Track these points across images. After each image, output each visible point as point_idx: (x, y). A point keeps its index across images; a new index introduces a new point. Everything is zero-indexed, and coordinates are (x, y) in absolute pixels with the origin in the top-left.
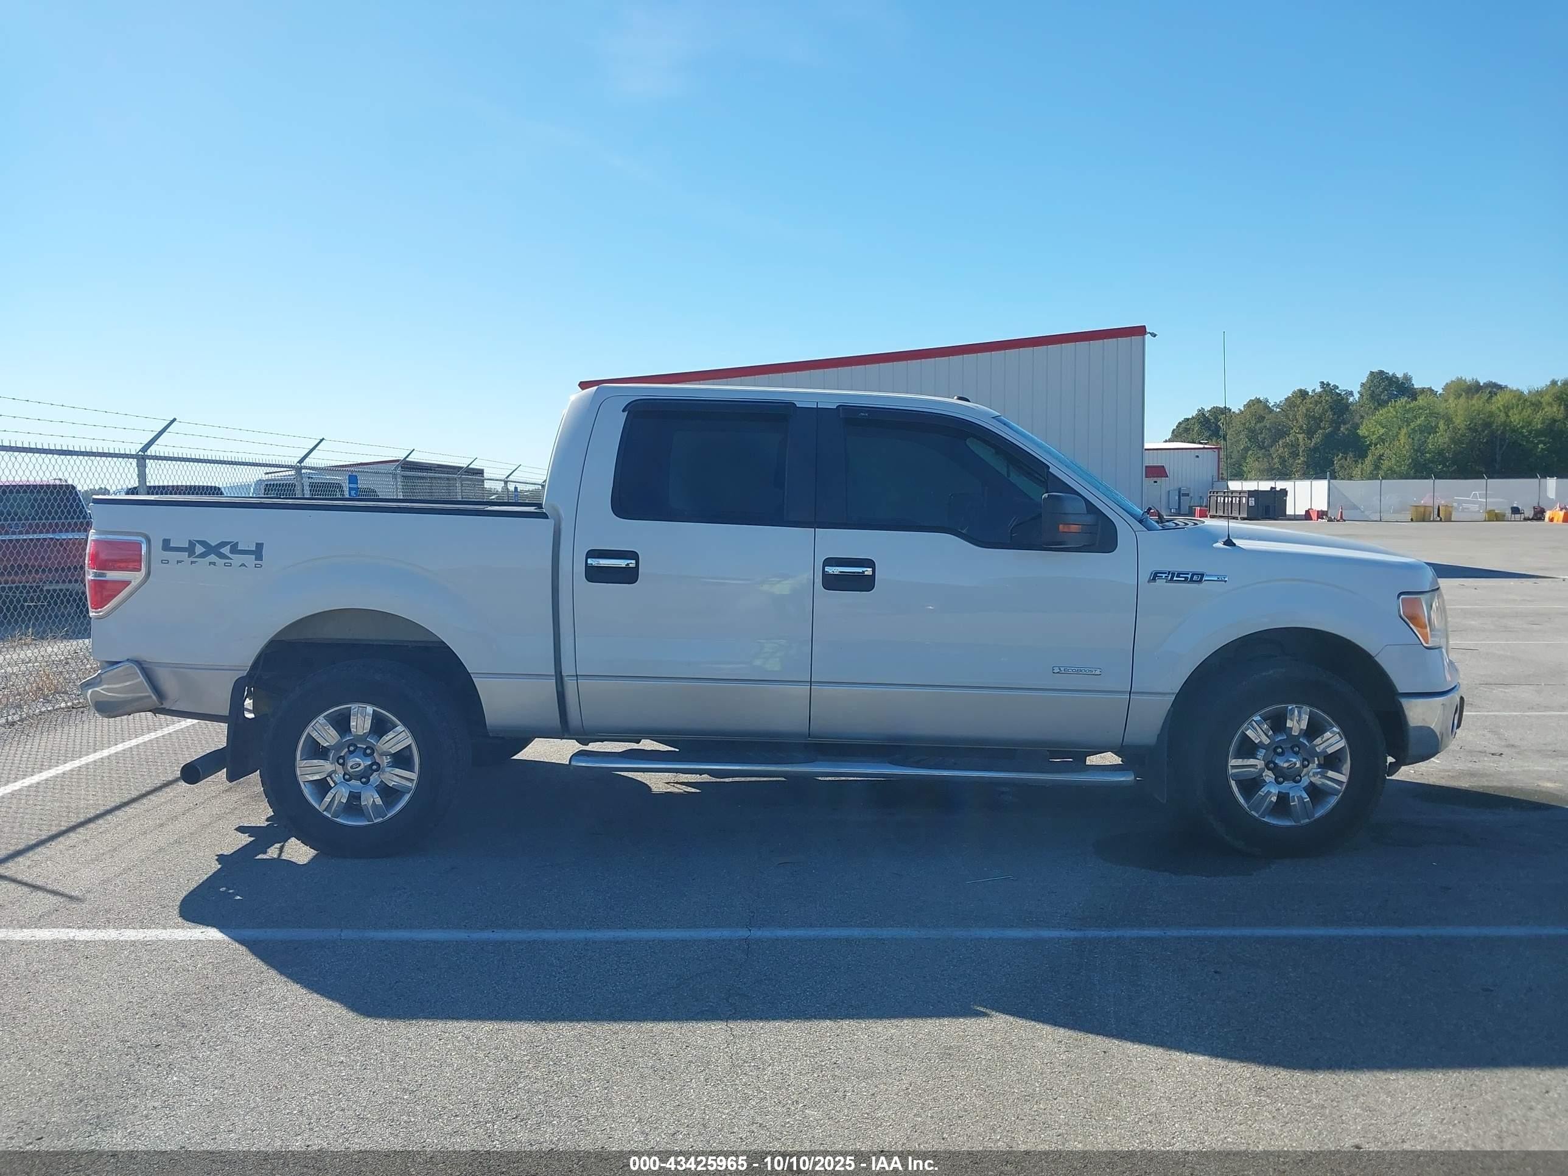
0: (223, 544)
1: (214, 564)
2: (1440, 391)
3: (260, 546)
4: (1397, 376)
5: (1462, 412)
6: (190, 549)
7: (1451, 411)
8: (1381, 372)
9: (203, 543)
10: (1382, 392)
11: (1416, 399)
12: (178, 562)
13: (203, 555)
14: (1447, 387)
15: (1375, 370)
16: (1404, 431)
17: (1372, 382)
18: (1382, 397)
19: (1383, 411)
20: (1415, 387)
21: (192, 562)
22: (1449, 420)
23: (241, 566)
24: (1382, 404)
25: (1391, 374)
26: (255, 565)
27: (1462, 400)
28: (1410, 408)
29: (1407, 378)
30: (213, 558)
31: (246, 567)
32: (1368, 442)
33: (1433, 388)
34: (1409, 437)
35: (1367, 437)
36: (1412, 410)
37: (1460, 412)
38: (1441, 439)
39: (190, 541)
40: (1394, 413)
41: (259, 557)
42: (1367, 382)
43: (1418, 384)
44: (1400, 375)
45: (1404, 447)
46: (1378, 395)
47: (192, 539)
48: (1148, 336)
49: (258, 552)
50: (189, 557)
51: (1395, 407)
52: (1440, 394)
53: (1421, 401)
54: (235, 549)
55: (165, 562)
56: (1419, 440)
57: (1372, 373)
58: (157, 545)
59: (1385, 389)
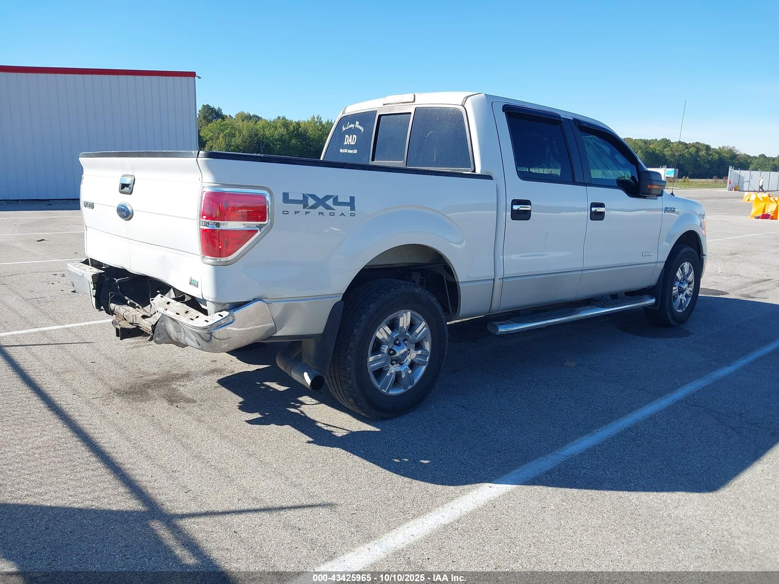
0: (327, 197)
1: (322, 214)
2: (234, 117)
3: (352, 199)
4: (215, 108)
5: (245, 128)
6: (304, 202)
7: (241, 127)
8: (208, 105)
9: (314, 197)
10: (209, 115)
11: (224, 120)
12: (296, 212)
13: (314, 207)
14: (237, 115)
15: (205, 104)
16: (221, 135)
17: (204, 110)
18: (209, 118)
19: (211, 125)
20: (223, 114)
21: (306, 213)
22: (240, 132)
23: (340, 215)
24: (210, 121)
25: (212, 107)
26: (351, 214)
27: (245, 122)
28: (223, 124)
29: (220, 110)
30: (321, 208)
31: (345, 216)
32: (205, 140)
33: (231, 115)
34: (224, 138)
35: (204, 137)
36: (224, 125)
37: (245, 127)
38: (237, 140)
39: (303, 195)
40: (216, 126)
41: (353, 208)
42: (202, 110)
43: (225, 112)
44: (216, 108)
45: (222, 143)
46: (207, 117)
47: (305, 193)
48: (196, 78)
49: (351, 203)
50: (304, 207)
51: (216, 123)
52: (234, 119)
53: (227, 121)
54: (336, 202)
55: (285, 212)
56: (228, 140)
57: (204, 105)
58: (279, 198)
59: (210, 114)
